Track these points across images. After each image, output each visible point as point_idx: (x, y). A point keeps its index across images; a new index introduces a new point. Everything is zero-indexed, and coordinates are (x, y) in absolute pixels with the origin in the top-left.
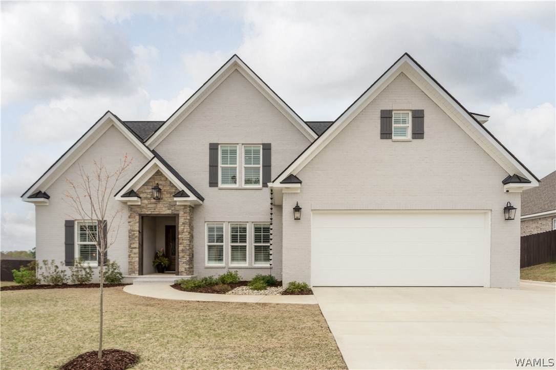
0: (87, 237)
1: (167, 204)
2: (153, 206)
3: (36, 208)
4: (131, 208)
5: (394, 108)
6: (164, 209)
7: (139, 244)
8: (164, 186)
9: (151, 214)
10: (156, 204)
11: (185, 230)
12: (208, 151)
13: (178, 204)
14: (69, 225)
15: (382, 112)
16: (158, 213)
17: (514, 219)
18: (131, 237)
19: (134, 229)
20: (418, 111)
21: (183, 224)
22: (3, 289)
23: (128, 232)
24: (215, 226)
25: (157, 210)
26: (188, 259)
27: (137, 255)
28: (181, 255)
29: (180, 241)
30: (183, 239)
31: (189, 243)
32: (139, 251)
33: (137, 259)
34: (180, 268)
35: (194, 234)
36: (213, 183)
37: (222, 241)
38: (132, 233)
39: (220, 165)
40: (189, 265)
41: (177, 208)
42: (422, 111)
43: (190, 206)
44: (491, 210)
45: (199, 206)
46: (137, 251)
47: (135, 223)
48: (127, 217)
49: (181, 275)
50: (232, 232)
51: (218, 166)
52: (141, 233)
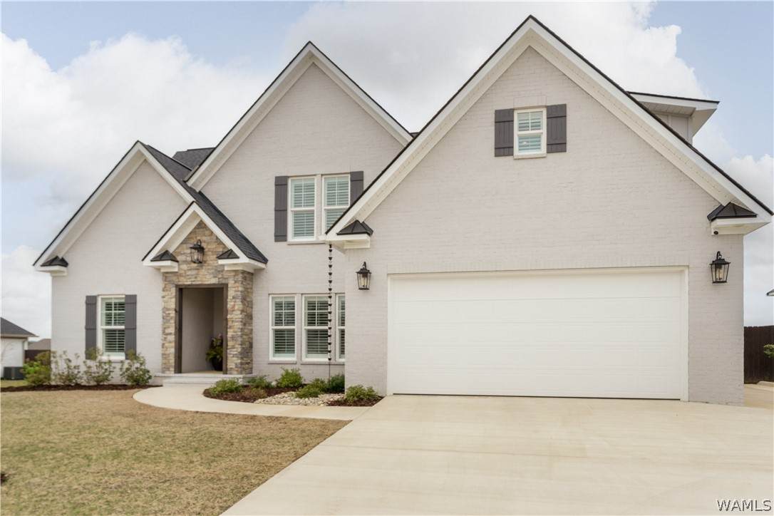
0: (113, 319)
1: (212, 269)
2: (194, 272)
3: (53, 279)
4: (166, 276)
5: (516, 106)
6: (208, 277)
7: (176, 328)
8: (208, 243)
9: (191, 285)
10: (198, 269)
11: (236, 308)
12: (273, 188)
13: (226, 268)
14: (91, 302)
15: (498, 113)
16: (200, 283)
17: (726, 282)
18: (165, 318)
19: (169, 307)
20: (556, 107)
21: (234, 298)
22: (4, 390)
23: (161, 312)
24: (283, 300)
25: (199, 279)
26: (239, 350)
27: (173, 344)
28: (230, 343)
29: (230, 324)
30: (233, 321)
31: (241, 327)
32: (175, 338)
33: (173, 350)
34: (228, 364)
35: (253, 313)
36: (280, 236)
37: (293, 323)
38: (167, 312)
39: (291, 208)
40: (242, 358)
41: (226, 275)
42: (565, 106)
43: (243, 272)
44: (688, 266)
45: (259, 271)
46: (172, 338)
47: (171, 298)
48: (161, 289)
49: (231, 374)
50: (309, 309)
51: (286, 210)
52: (179, 312)
